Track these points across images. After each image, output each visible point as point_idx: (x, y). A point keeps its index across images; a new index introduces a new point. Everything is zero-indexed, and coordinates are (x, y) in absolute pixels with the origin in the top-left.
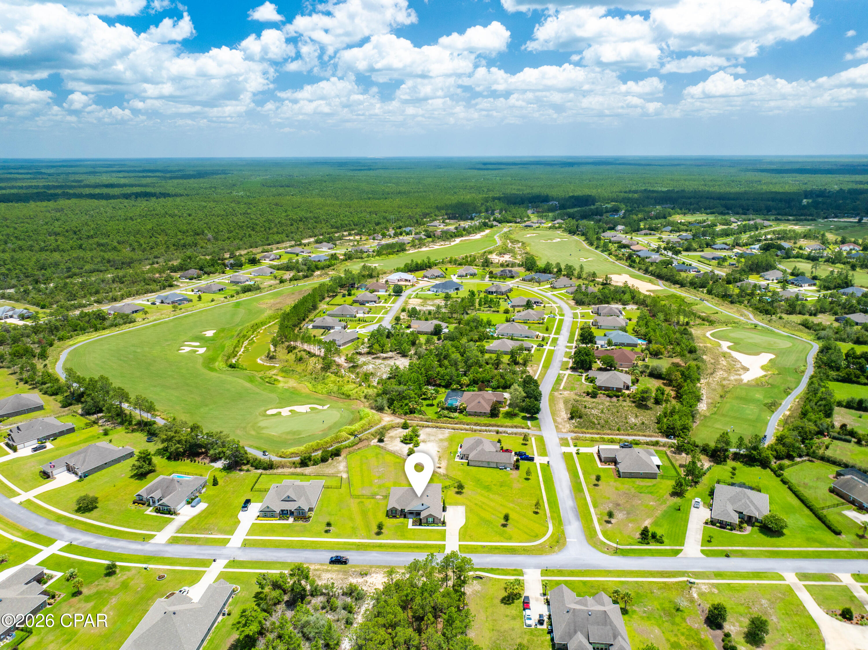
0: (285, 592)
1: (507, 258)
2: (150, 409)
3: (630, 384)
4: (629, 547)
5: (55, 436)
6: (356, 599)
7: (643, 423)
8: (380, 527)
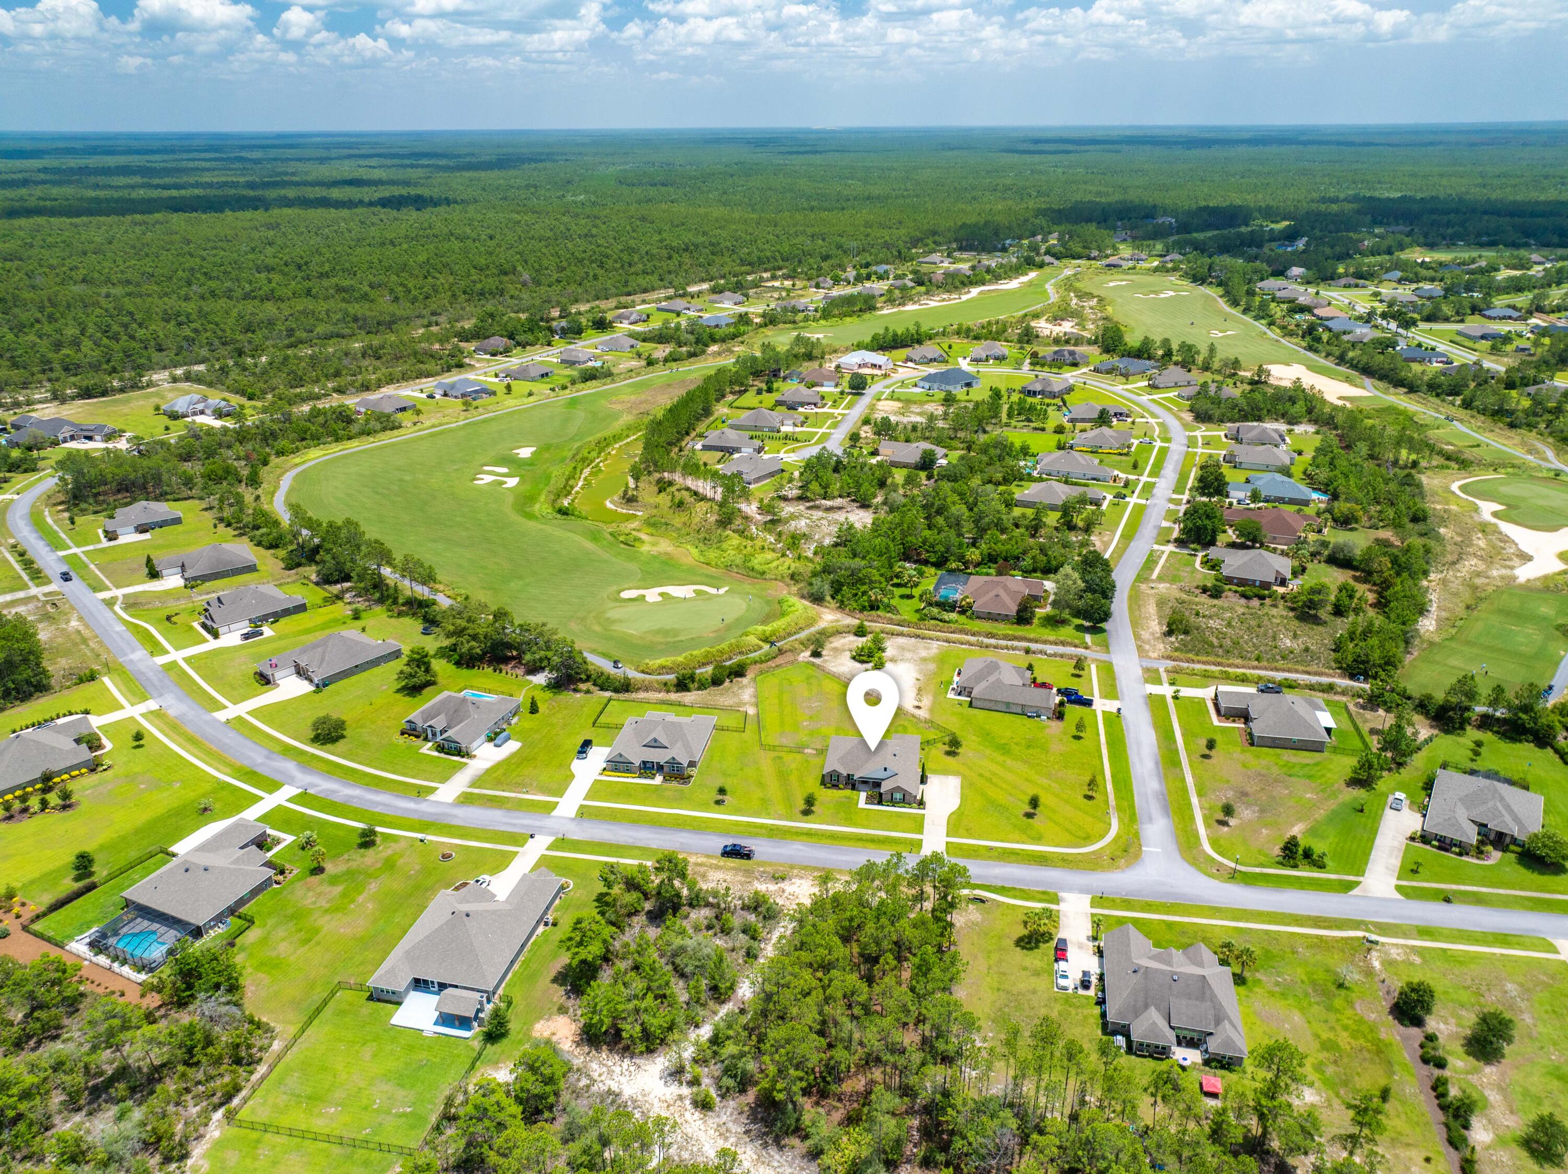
0: (646, 896)
1: (1067, 327)
2: (428, 579)
3: (1289, 576)
4: (1258, 870)
5: (276, 617)
6: (765, 918)
7: (1307, 650)
8: (810, 801)
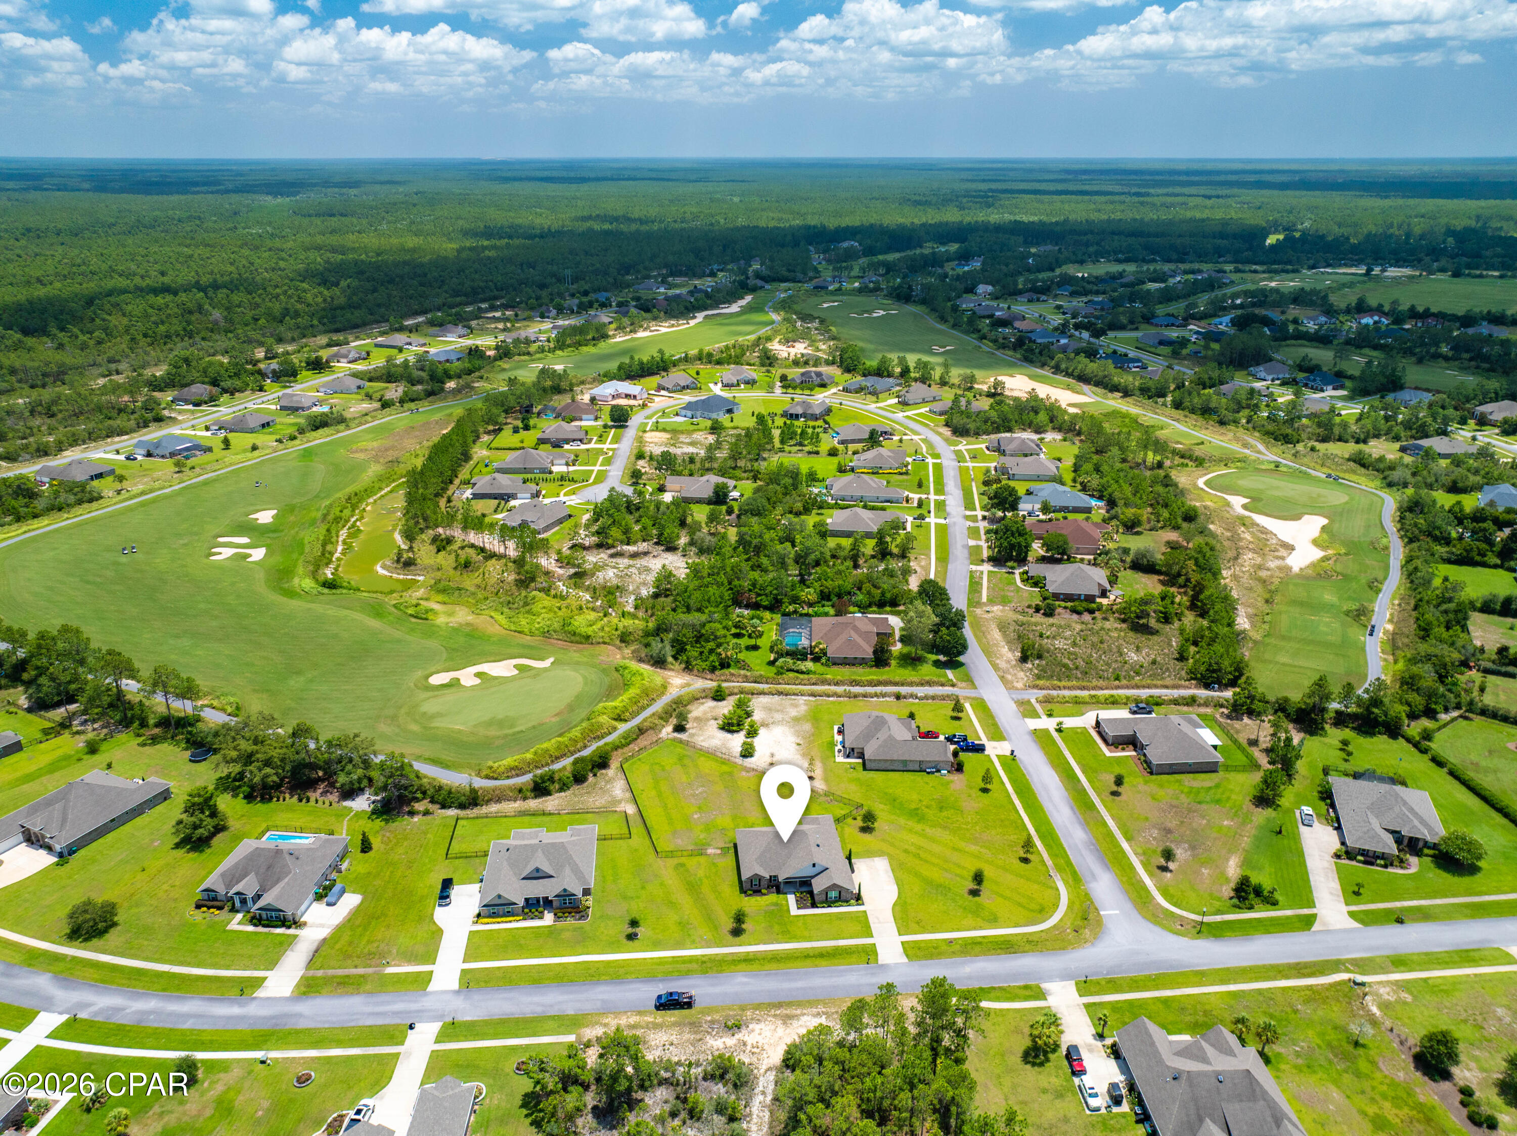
0: (586, 1087)
1: (802, 348)
2: (188, 692)
3: (1107, 586)
4: (1218, 918)
6: (735, 1086)
8: (739, 918)
